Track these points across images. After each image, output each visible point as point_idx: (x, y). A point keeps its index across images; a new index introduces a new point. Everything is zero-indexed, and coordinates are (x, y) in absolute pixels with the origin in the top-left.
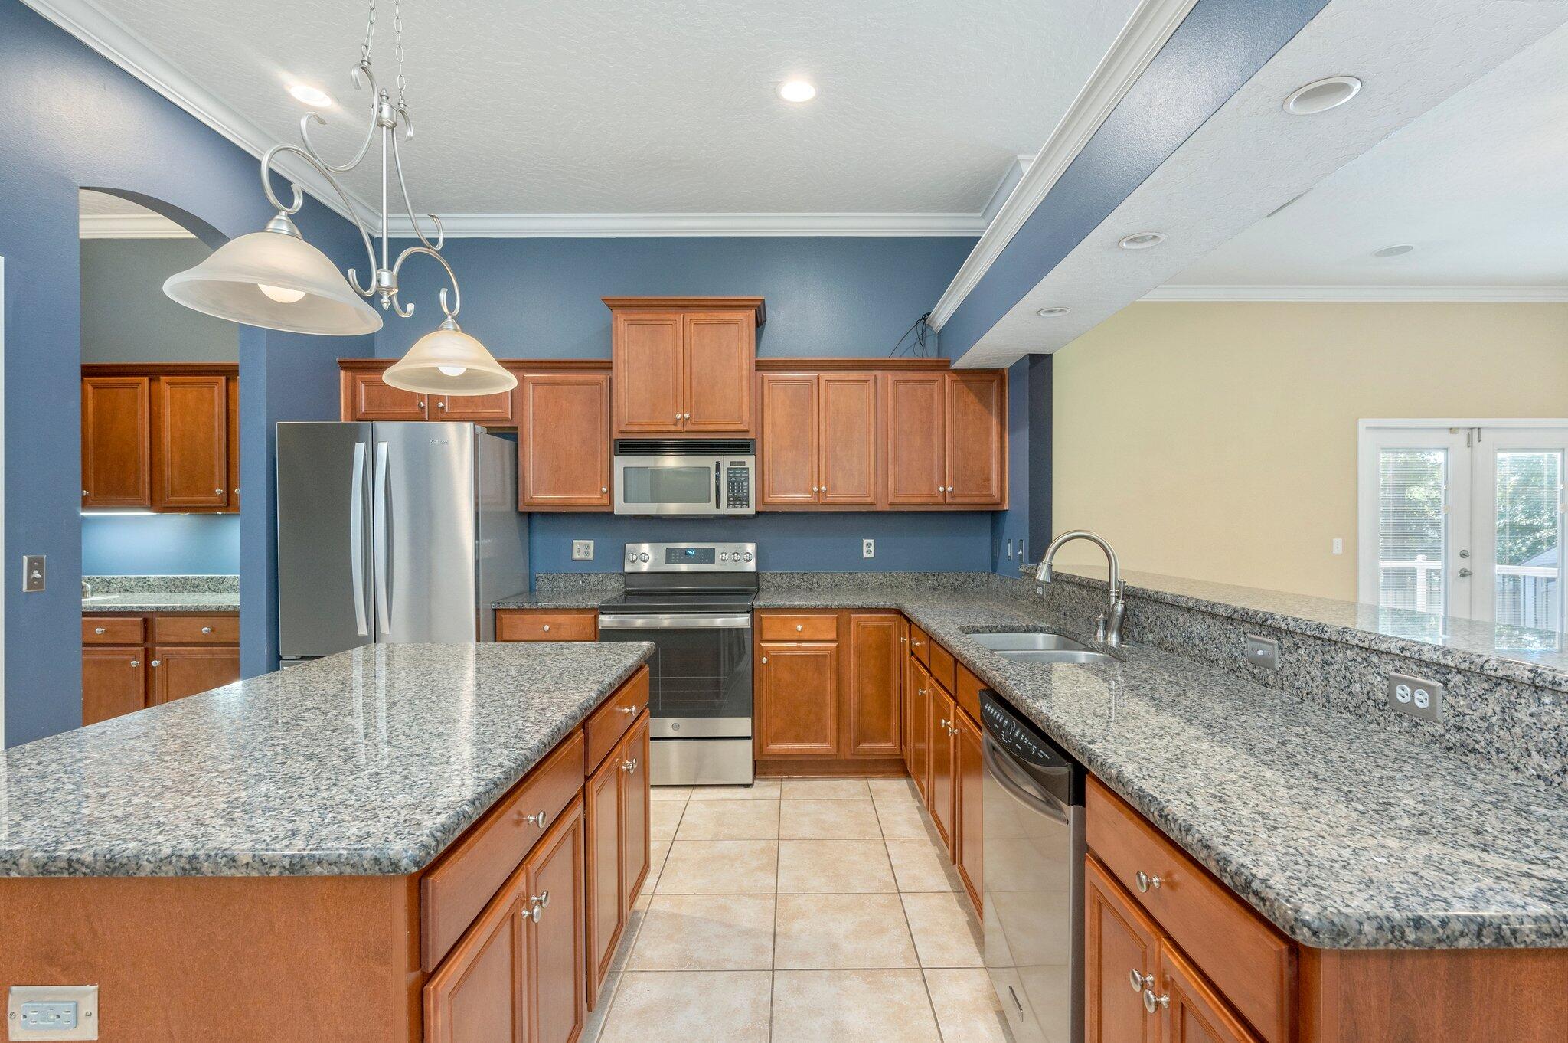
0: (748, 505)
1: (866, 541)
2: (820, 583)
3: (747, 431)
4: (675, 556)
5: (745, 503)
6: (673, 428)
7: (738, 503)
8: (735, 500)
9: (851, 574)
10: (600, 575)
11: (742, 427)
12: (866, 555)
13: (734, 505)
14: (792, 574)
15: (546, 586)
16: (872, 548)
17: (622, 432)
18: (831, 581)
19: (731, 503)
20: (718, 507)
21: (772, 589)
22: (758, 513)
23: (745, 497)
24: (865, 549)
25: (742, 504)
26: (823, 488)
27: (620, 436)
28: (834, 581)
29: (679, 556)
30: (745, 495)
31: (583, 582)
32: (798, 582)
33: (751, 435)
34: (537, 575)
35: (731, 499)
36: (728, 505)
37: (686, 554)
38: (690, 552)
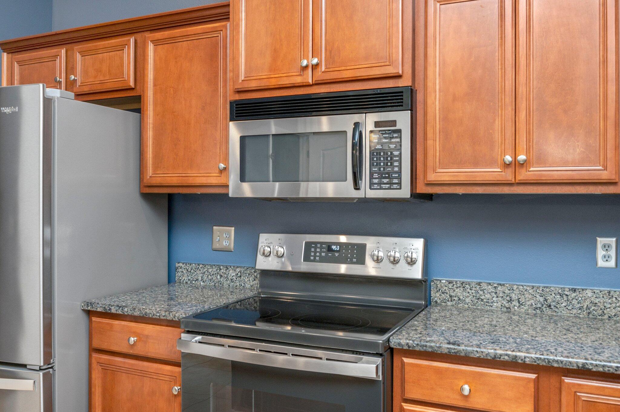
0: (400, 184)
1: (601, 241)
2: (522, 300)
3: (399, 77)
4: (315, 252)
5: (395, 181)
6: (298, 80)
7: (385, 181)
8: (381, 178)
9: (574, 290)
10: (238, 270)
11: (390, 70)
12: (601, 263)
13: (380, 184)
14: (479, 284)
15: (185, 278)
16: (613, 253)
17: (239, 92)
18: (542, 299)
19: (376, 181)
20: (357, 187)
21: (449, 303)
22: (416, 196)
23: (396, 172)
24: (600, 253)
25: (391, 184)
26: (522, 157)
27: (237, 97)
28: (546, 300)
29: (320, 254)
30: (396, 169)
31: (221, 276)
32: (488, 296)
33: (405, 82)
34: (177, 265)
35: (376, 175)
36: (371, 184)
37: (330, 249)
38: (334, 247)
